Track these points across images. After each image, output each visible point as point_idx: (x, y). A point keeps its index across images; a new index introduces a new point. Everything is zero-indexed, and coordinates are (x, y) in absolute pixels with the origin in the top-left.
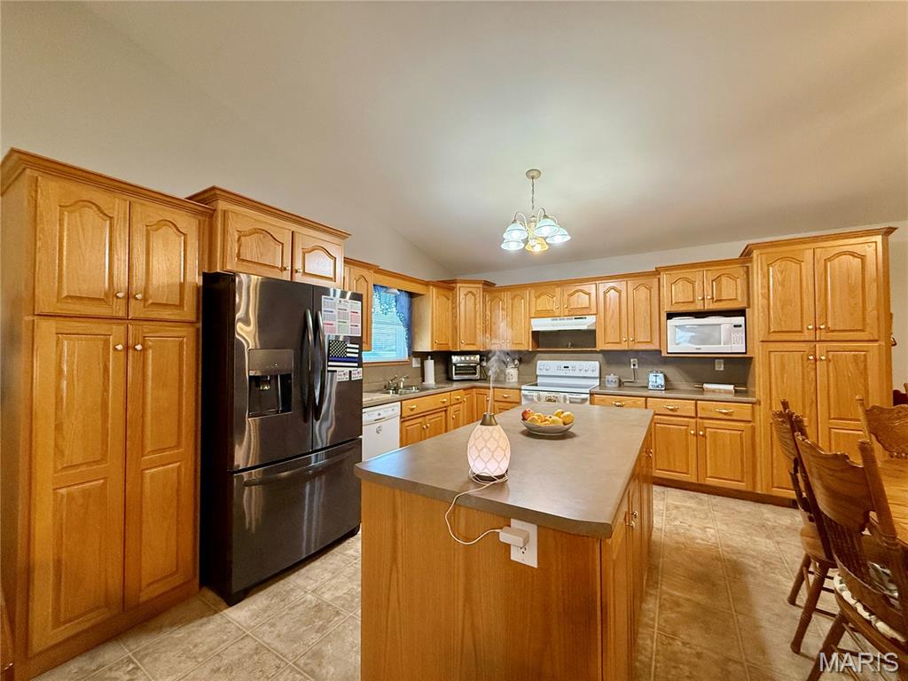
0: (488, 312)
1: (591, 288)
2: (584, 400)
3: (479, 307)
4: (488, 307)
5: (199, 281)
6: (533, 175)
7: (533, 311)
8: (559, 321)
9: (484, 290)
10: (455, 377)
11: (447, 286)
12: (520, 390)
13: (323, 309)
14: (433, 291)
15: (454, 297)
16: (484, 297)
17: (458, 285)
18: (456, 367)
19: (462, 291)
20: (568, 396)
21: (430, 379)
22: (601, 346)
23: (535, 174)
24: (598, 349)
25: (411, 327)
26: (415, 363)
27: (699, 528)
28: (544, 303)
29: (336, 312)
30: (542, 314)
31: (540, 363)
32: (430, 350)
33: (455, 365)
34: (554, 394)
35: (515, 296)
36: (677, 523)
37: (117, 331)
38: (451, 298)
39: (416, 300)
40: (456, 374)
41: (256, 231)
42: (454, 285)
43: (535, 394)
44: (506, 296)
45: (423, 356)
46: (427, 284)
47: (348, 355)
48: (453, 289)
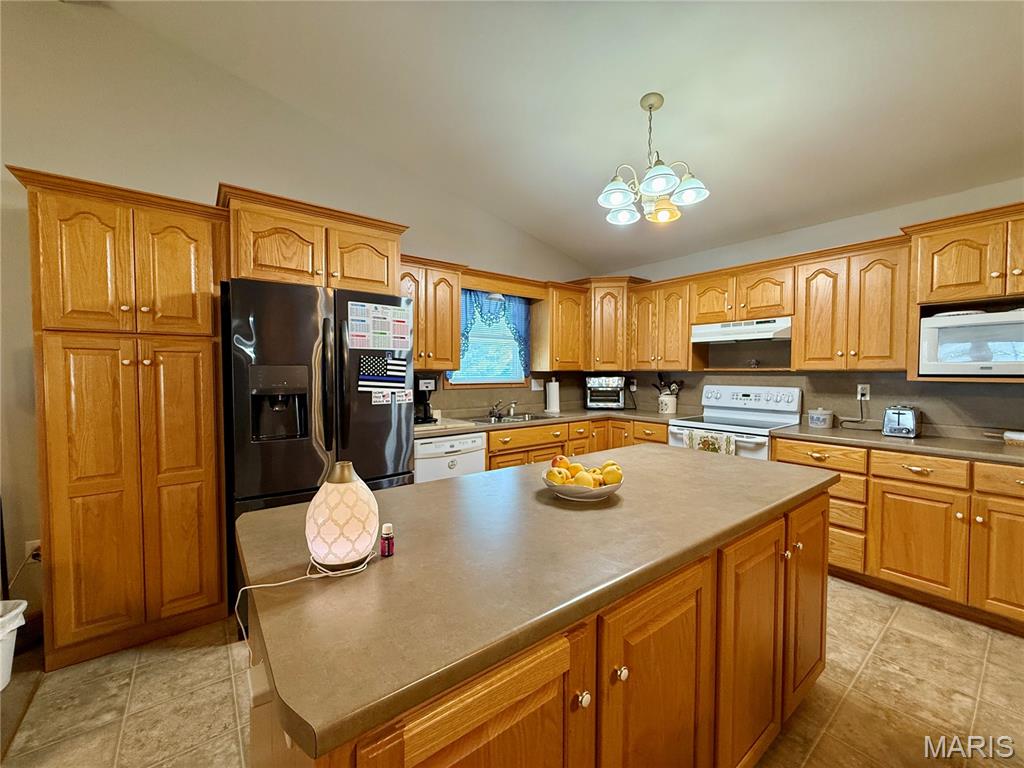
0: (635, 320)
1: (786, 275)
2: (760, 446)
3: (623, 311)
4: (634, 312)
5: (214, 290)
6: (651, 103)
7: (695, 314)
8: (732, 328)
9: (630, 290)
10: (590, 404)
11: (579, 288)
12: (668, 425)
13: (350, 318)
14: (554, 296)
15: (588, 302)
16: (629, 298)
17: (593, 285)
18: (592, 392)
19: (598, 293)
20: (734, 437)
21: (554, 406)
22: (797, 364)
23: (653, 100)
24: (793, 369)
25: (528, 342)
26: (536, 386)
27: (938, 690)
28: (712, 301)
29: (369, 321)
30: (706, 319)
31: (707, 388)
32: (548, 370)
33: (590, 388)
34: (714, 434)
35: (670, 296)
36: (893, 668)
37: (126, 345)
38: (582, 302)
39: (534, 307)
40: (591, 401)
41: (277, 231)
42: (588, 286)
43: (686, 432)
44: (659, 296)
45: (546, 377)
46: (545, 285)
47: (389, 373)
48: (587, 290)
